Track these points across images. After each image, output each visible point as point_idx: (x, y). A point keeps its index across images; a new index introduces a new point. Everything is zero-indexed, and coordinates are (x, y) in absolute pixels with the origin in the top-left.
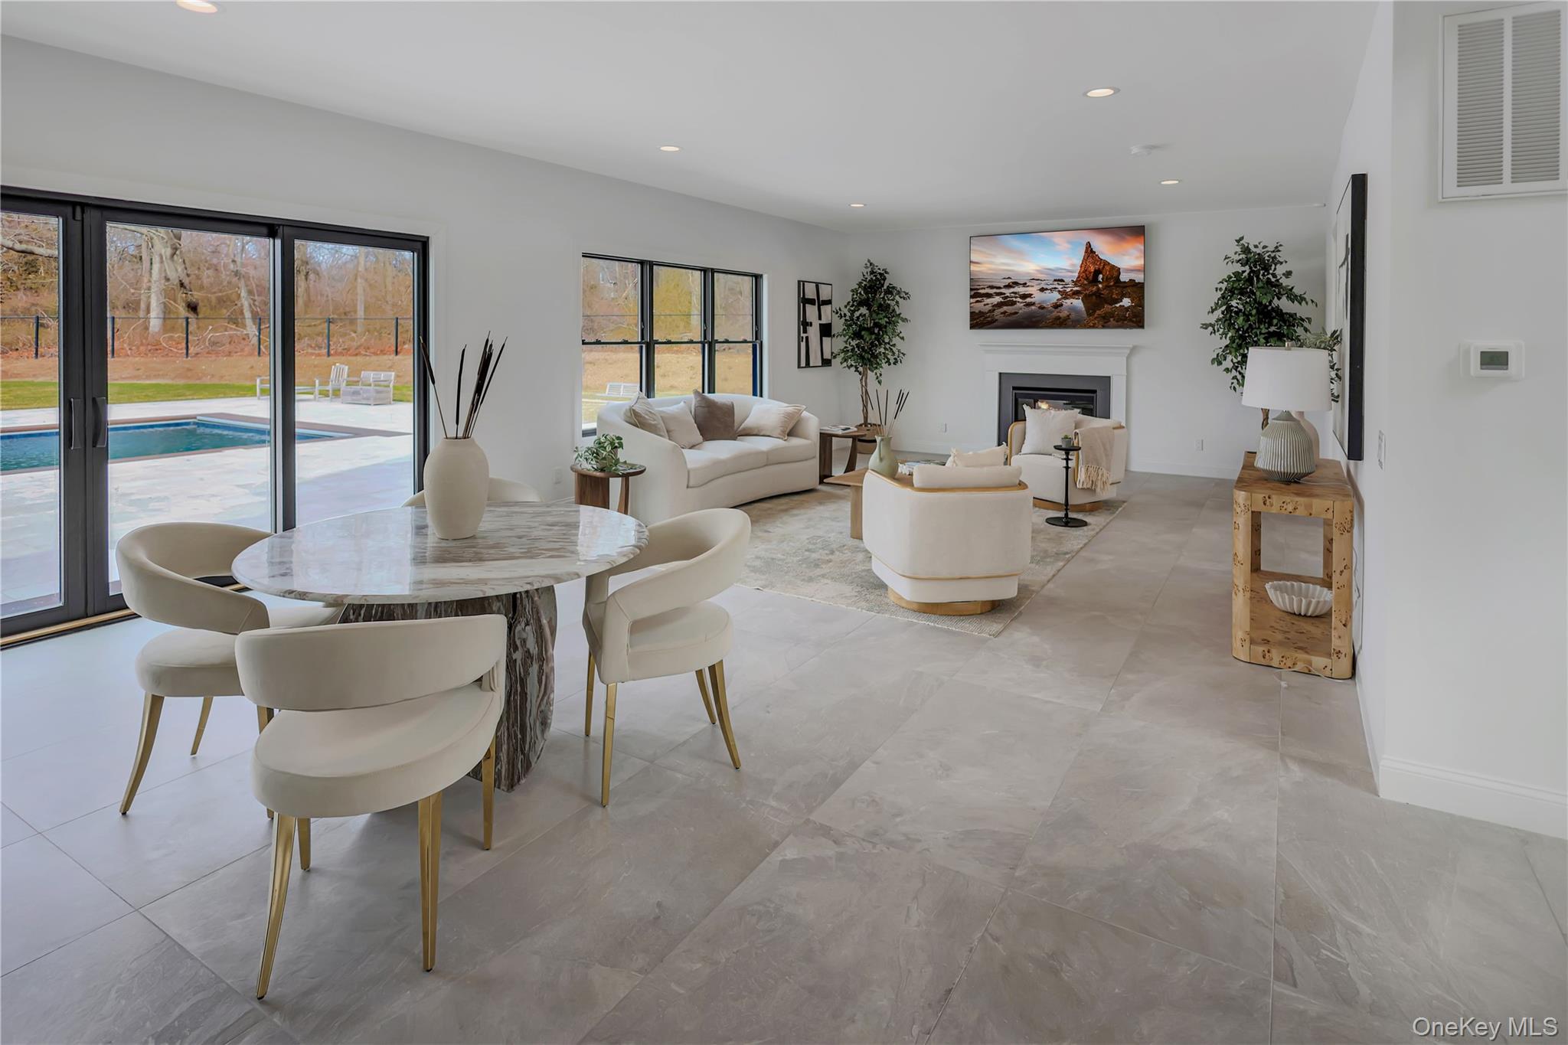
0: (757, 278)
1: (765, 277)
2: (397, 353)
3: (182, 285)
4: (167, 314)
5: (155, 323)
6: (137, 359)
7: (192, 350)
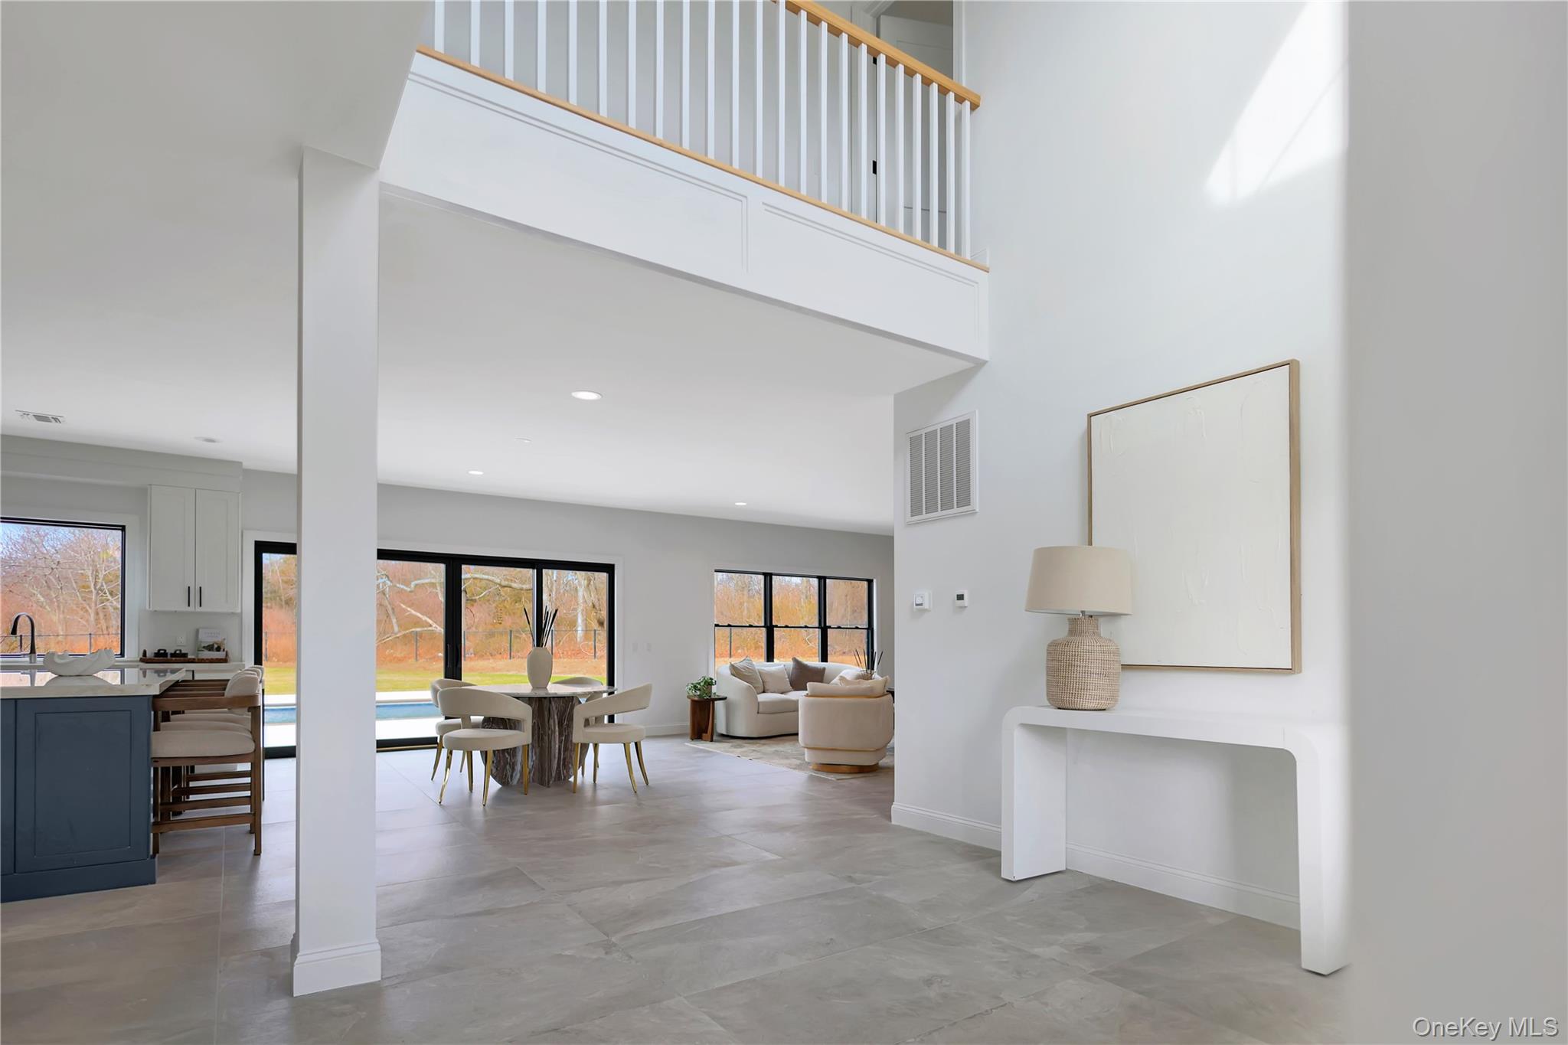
0: (870, 582)
1: (875, 581)
2: (731, 656)
3: (594, 606)
4: (586, 631)
5: (580, 633)
6: (565, 660)
7: (597, 655)
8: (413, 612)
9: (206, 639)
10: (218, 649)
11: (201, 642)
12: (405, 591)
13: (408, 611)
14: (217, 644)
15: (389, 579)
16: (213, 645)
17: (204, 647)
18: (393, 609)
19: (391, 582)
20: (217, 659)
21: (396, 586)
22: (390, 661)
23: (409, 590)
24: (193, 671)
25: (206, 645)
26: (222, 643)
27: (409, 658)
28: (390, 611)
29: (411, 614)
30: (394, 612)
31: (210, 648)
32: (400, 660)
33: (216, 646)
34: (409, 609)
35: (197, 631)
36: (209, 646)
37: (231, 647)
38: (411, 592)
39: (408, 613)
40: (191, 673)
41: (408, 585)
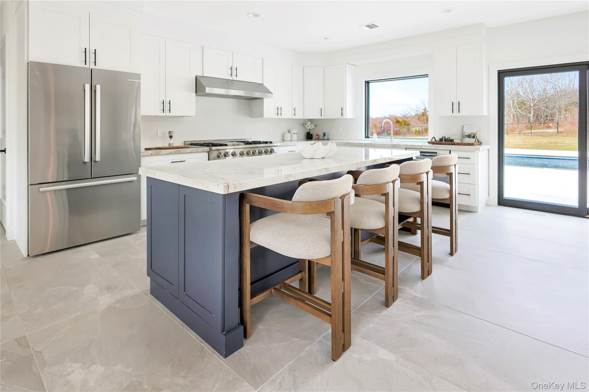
9: (468, 132)
10: (474, 137)
11: (465, 133)
16: (471, 135)
17: (466, 136)
20: (468, 143)
24: (450, 151)
25: (467, 135)
26: (476, 134)
31: (469, 136)
33: (472, 135)
35: (463, 127)
37: (481, 137)
40: (449, 151)
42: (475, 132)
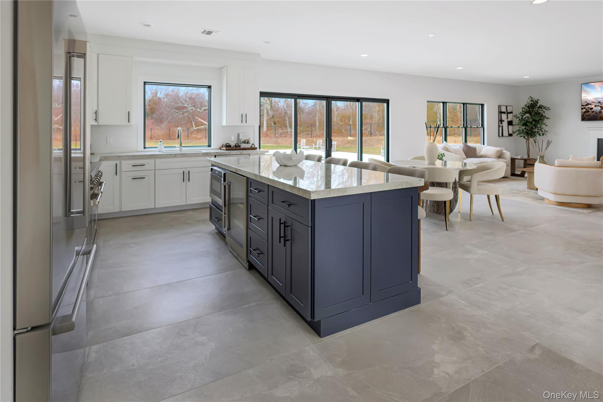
0: (482, 105)
1: (485, 105)
8: (201, 120)
9: (243, 138)
10: (248, 143)
11: (241, 140)
12: (200, 112)
13: (198, 120)
14: (247, 140)
15: (194, 108)
17: (242, 142)
18: (193, 119)
19: (195, 108)
20: (244, 148)
21: (196, 110)
22: (196, 139)
23: (201, 111)
25: (243, 141)
27: (203, 138)
28: (192, 120)
29: (199, 121)
30: (193, 120)
31: (244, 142)
32: (200, 139)
33: (247, 141)
34: (199, 119)
35: (239, 135)
36: (244, 141)
38: (202, 112)
39: (198, 121)
41: (201, 109)
42: (248, 139)
